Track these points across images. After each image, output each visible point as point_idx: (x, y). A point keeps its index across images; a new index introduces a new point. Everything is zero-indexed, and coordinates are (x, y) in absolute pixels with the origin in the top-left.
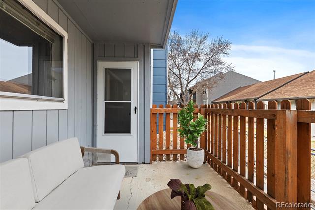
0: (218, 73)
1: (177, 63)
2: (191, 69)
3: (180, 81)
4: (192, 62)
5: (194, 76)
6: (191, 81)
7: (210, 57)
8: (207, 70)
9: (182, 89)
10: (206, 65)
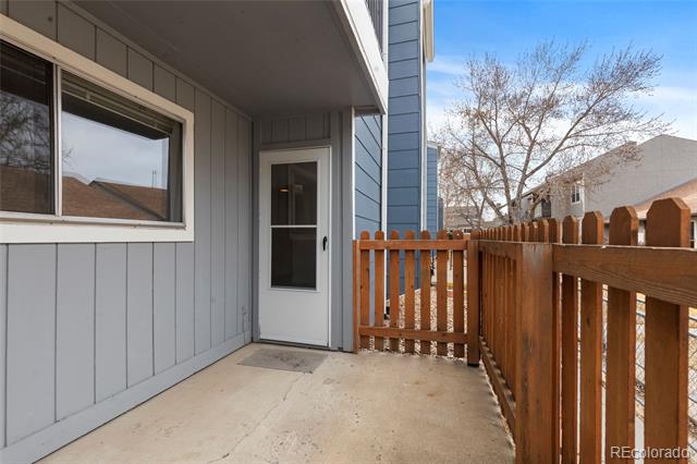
0: (614, 145)
1: (493, 129)
2: (533, 142)
3: (504, 173)
4: (537, 123)
5: (545, 156)
6: (533, 172)
7: (591, 103)
8: (581, 140)
9: (507, 192)
10: (579, 127)
